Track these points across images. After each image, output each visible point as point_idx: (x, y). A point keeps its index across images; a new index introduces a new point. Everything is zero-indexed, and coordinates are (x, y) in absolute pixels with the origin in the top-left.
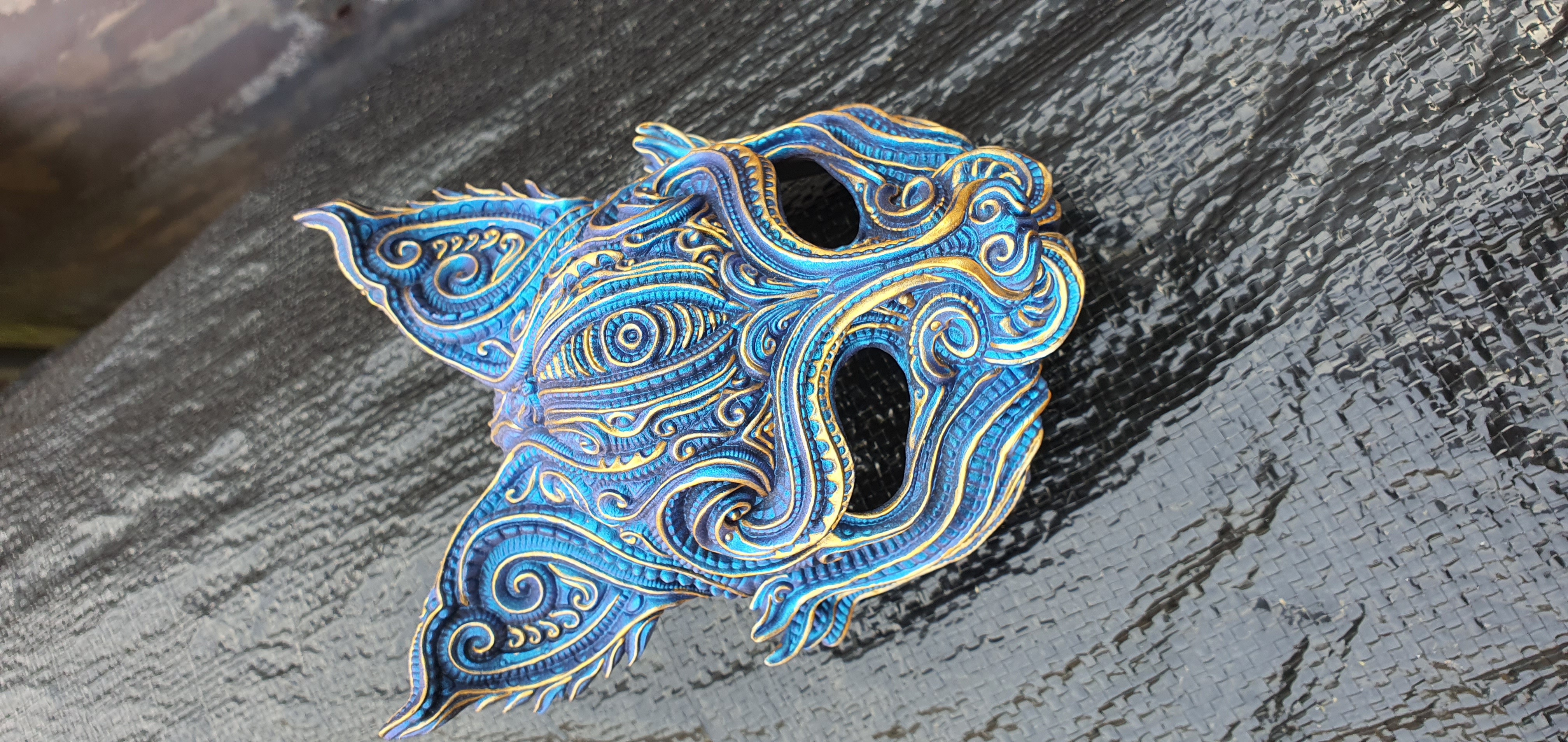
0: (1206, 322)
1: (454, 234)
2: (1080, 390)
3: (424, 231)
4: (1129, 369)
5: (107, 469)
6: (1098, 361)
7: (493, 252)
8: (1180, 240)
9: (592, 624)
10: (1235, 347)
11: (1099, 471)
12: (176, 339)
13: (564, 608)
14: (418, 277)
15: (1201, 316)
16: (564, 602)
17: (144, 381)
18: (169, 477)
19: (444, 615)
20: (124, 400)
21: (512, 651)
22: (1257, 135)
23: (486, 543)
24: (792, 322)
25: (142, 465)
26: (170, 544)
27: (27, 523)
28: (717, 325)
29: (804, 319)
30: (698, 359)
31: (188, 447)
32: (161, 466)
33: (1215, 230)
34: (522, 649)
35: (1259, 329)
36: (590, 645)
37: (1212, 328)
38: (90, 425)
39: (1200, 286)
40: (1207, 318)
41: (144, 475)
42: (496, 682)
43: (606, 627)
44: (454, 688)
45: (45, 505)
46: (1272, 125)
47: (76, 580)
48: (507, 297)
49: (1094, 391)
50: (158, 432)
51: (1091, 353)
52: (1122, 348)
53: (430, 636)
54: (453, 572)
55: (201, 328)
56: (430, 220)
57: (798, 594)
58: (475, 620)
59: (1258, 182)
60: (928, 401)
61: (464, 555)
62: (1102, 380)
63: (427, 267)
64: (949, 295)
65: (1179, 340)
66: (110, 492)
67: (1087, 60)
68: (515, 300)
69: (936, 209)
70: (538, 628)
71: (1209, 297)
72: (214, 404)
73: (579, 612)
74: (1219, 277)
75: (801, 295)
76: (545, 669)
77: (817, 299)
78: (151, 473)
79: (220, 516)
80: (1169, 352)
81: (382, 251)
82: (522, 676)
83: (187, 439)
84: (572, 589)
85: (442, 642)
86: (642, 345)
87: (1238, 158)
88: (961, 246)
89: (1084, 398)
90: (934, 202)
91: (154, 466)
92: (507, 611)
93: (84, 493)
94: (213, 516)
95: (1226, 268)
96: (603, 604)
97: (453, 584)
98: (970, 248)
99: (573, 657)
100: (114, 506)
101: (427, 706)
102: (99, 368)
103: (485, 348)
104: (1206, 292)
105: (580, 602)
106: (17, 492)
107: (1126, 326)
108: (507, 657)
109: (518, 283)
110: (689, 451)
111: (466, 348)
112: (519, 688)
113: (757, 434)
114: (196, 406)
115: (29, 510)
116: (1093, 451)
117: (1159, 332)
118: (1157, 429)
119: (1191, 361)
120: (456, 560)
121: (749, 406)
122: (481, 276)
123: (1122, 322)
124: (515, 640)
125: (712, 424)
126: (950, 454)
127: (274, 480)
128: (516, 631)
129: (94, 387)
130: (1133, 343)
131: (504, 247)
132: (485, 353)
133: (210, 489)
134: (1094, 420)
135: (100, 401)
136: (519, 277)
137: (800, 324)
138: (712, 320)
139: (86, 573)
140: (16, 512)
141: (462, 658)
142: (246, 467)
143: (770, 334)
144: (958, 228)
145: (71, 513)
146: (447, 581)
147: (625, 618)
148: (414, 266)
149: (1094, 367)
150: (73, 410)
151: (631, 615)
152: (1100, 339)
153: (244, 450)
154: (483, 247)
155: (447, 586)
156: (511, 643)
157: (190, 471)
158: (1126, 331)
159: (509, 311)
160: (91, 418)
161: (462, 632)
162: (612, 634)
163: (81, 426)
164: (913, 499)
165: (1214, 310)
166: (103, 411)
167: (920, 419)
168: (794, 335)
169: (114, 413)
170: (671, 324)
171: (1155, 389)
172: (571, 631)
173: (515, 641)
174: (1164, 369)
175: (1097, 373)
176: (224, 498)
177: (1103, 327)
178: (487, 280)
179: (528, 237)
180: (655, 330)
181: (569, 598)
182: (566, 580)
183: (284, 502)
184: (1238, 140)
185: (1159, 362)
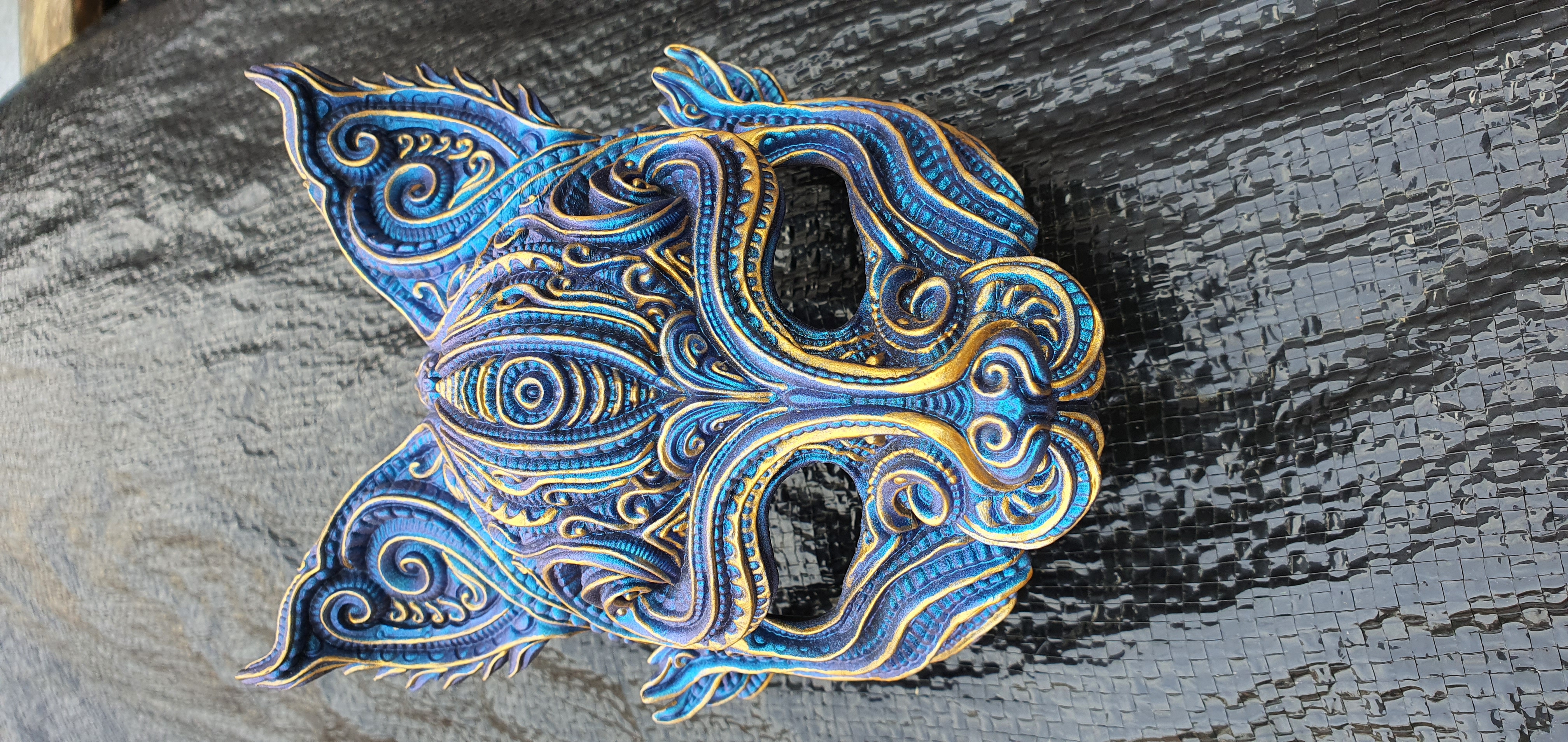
0: (1260, 528)
1: (424, 130)
2: (1094, 535)
3: (392, 119)
4: (1156, 537)
5: (152, 169)
6: (1124, 512)
7: (459, 168)
8: (1268, 414)
9: (476, 627)
10: (1281, 578)
11: (1081, 637)
12: (243, 43)
13: (451, 599)
14: (371, 178)
15: (1257, 518)
16: (452, 594)
17: (205, 81)
18: (197, 208)
19: (321, 576)
20: (184, 95)
21: (393, 624)
22: (1412, 321)
23: (375, 518)
24: (731, 425)
25: (180, 181)
26: (184, 278)
27: (81, 194)
28: (639, 402)
29: (745, 425)
30: (606, 443)
31: (220, 181)
32: (195, 191)
33: (1314, 423)
34: (403, 626)
35: (1317, 572)
36: (474, 645)
37: (1266, 540)
38: (151, 109)
39: (1271, 482)
40: (1263, 524)
41: (179, 195)
42: (369, 653)
43: (492, 633)
44: (321, 652)
45: (97, 182)
46: (1436, 318)
47: (109, 277)
48: (455, 239)
49: (1108, 544)
50: (201, 150)
51: (1118, 499)
52: (1155, 510)
53: (303, 594)
54: (339, 534)
55: (265, 41)
56: (403, 106)
57: (703, 663)
58: (355, 589)
59: (1387, 388)
60: (876, 550)
61: (351, 523)
62: (1121, 532)
63: (384, 169)
64: (923, 455)
65: (1223, 532)
66: (150, 197)
67: (1233, 136)
68: (461, 248)
69: (941, 339)
70: (424, 609)
71: (1274, 501)
72: (253, 141)
73: (467, 610)
74: (1295, 483)
75: (750, 396)
76: (425, 652)
77: (766, 406)
78: (186, 194)
79: (233, 273)
80: (1206, 542)
81: (335, 139)
82: (399, 653)
83: (221, 173)
84: (462, 585)
85: (316, 601)
86: (541, 408)
87: (1376, 341)
88: (949, 409)
89: (1095, 546)
90: (941, 329)
91: (188, 188)
92: (391, 588)
93: (129, 186)
94: (227, 267)
95: (1309, 476)
96: (490, 612)
97: (337, 546)
98: (960, 415)
99: (454, 650)
100: (149, 215)
101: (284, 668)
102: (170, 47)
103: (421, 290)
104: (1275, 494)
105: (469, 600)
106: (80, 155)
107: (1171, 488)
108: (384, 627)
109: (470, 227)
110: (579, 531)
111: (405, 283)
112: (390, 664)
113: (662, 535)
114: (240, 136)
115: (86, 181)
116: (1086, 610)
117: (1204, 511)
118: (1160, 624)
119: (1227, 565)
120: (344, 522)
121: (658, 503)
122: (437, 199)
123: (1166, 481)
124: (398, 614)
125: (609, 512)
126: (892, 606)
127: (284, 256)
128: (399, 606)
129: (162, 67)
130: (1171, 511)
131: (473, 167)
132: (420, 296)
133: (231, 237)
134: (1095, 575)
135: (163, 85)
136: (473, 218)
137: (739, 430)
138: (633, 397)
139: (119, 274)
140: (75, 177)
141: (335, 622)
142: (264, 227)
143: (698, 432)
144: (953, 386)
145: (116, 204)
146: (331, 542)
147: (510, 633)
148: (367, 166)
149: (1116, 516)
150: (140, 85)
151: (518, 633)
152: (1133, 489)
153: (266, 208)
154: (451, 157)
155: (330, 547)
156: (392, 616)
157: (214, 208)
158: (1168, 494)
159: (452, 258)
160: (153, 102)
161: (337, 598)
162: (495, 643)
163: (143, 106)
164: (841, 631)
165: (1274, 520)
166: (164, 98)
167: (863, 565)
168: (730, 439)
169: (172, 105)
170: (581, 390)
171: (1176, 579)
172: (456, 624)
173: (396, 616)
174: (1193, 560)
175: (1119, 524)
176: (240, 253)
177: (1141, 477)
178: (443, 207)
179: (500, 162)
180: (561, 393)
181: (458, 593)
182: (458, 575)
183: (289, 284)
184: (1386, 315)
185: (1191, 549)
